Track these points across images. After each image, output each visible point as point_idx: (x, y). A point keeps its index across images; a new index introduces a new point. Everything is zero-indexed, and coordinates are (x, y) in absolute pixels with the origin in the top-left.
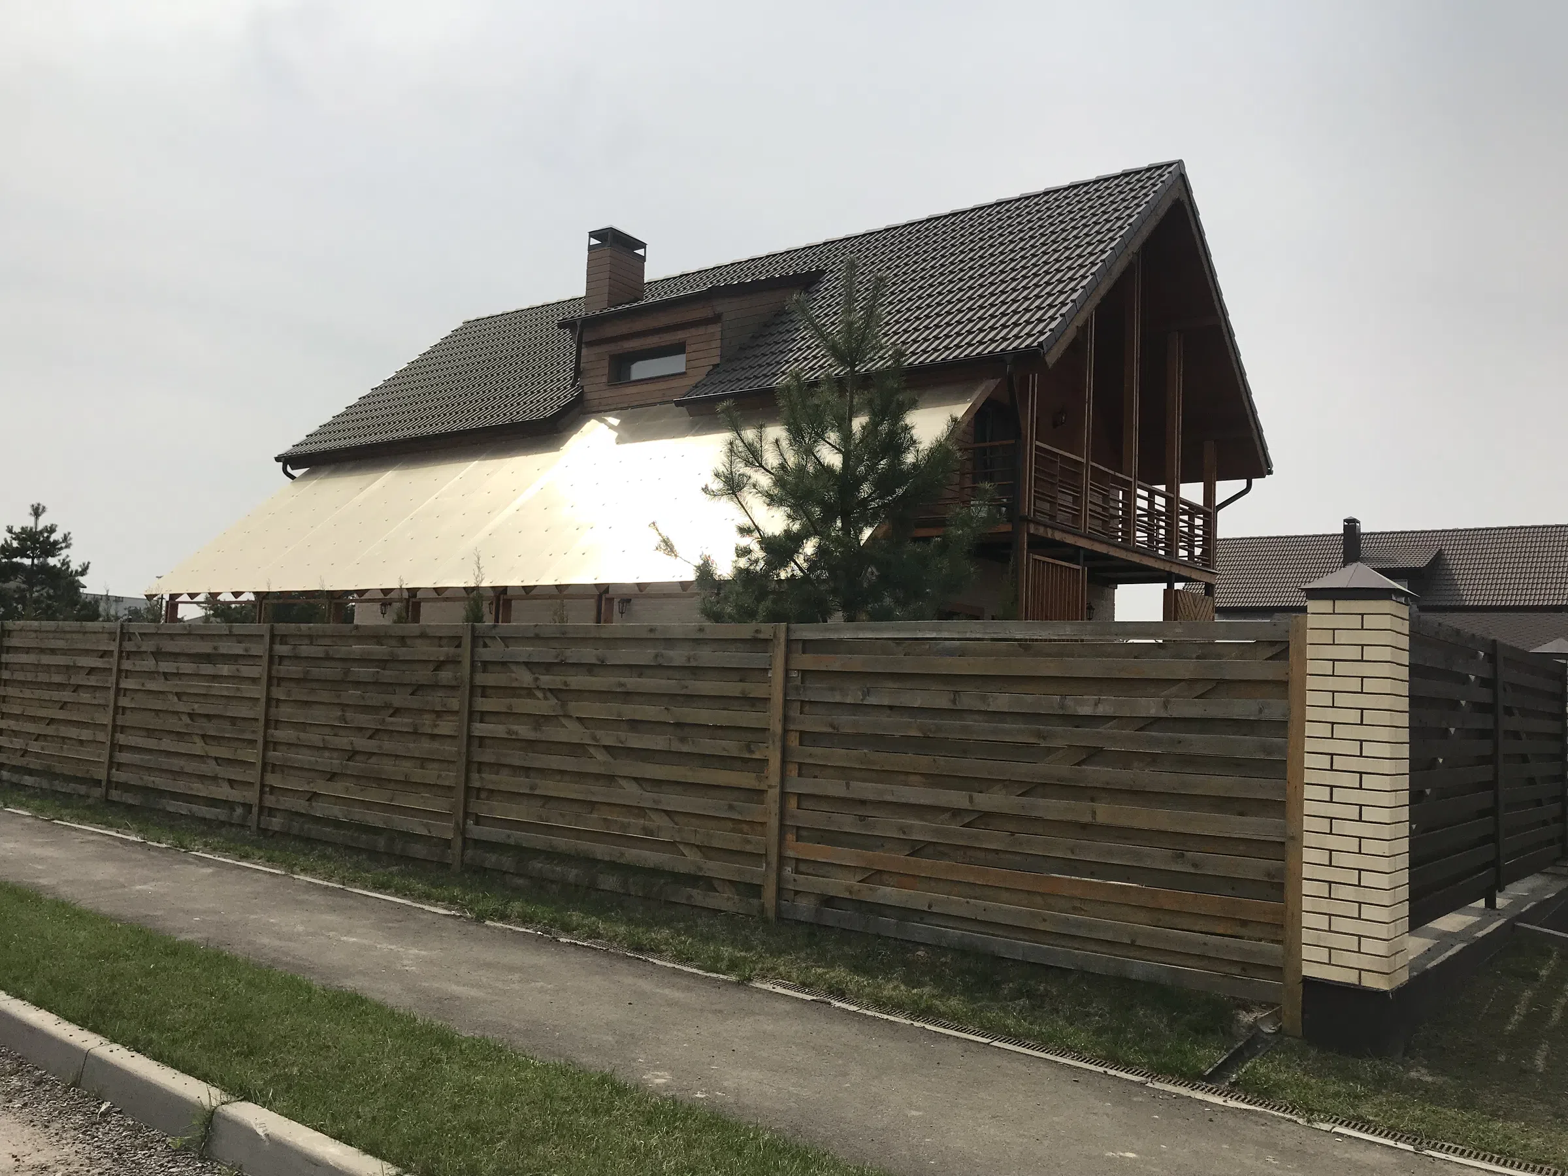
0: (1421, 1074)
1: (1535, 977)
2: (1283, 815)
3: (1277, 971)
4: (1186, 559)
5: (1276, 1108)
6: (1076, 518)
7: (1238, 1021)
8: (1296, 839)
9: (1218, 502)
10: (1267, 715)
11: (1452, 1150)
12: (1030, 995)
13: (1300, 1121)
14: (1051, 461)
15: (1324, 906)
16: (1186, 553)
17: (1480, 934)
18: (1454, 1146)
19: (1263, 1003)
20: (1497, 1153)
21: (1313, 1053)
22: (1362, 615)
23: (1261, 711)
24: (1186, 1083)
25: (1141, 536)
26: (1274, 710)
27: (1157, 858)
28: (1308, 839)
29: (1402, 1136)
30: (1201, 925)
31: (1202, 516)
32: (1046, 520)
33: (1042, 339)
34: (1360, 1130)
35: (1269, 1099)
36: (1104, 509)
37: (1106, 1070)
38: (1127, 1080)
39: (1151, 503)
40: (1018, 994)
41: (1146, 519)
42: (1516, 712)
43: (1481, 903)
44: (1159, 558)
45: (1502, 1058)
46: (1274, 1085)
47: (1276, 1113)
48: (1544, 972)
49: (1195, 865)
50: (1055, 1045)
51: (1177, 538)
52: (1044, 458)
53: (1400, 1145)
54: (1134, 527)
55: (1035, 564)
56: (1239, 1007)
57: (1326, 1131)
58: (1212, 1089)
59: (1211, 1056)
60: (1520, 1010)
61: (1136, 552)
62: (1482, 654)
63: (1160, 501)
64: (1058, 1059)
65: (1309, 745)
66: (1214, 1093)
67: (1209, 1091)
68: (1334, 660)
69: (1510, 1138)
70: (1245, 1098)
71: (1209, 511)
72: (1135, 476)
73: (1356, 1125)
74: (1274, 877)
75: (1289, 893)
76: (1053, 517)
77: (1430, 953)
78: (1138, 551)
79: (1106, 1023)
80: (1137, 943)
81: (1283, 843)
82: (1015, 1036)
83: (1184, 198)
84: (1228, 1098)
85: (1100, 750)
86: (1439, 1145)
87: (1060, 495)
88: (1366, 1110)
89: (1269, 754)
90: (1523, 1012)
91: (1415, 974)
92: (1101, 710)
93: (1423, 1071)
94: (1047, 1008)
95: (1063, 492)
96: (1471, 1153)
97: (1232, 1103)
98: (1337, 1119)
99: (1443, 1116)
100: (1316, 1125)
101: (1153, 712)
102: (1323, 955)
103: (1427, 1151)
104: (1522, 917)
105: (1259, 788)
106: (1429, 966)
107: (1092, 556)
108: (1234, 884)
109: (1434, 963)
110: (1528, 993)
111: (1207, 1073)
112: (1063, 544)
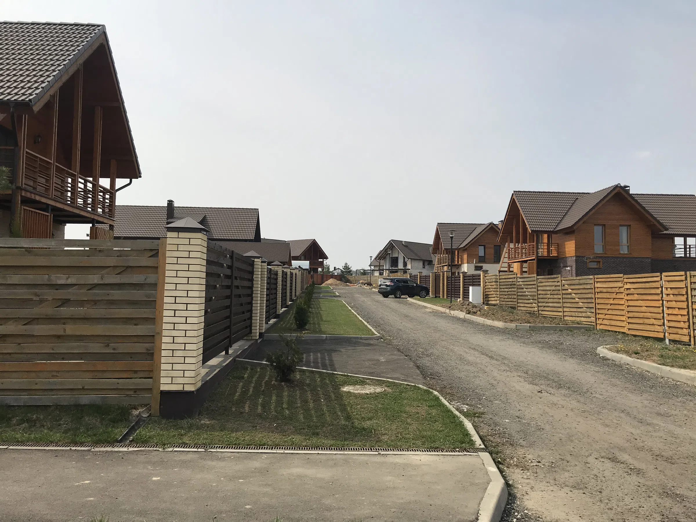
0: (206, 421)
1: (243, 378)
2: (154, 324)
3: (150, 390)
4: (101, 213)
5: (150, 447)
6: (47, 190)
7: (132, 414)
8: (160, 334)
9: (116, 188)
10: (149, 281)
11: (218, 447)
12: (28, 421)
13: (160, 450)
14: (35, 160)
15: (171, 360)
16: (101, 210)
17: (224, 364)
18: (219, 446)
19: (142, 405)
20: (234, 445)
21: (164, 421)
22: (190, 239)
23: (146, 279)
24: (110, 445)
25: (80, 201)
26: (151, 278)
27: (95, 348)
28: (165, 333)
29: (200, 446)
30: (117, 375)
31: (109, 194)
32: (31, 189)
33: (31, 97)
34: (184, 448)
35: (146, 444)
36: (62, 186)
37: (71, 448)
38: (81, 450)
39: (85, 186)
40: (22, 421)
41: (83, 193)
42: (238, 278)
43: (224, 353)
44: (88, 212)
45: (234, 409)
46: (149, 438)
47: (150, 449)
48: (246, 376)
49: (114, 349)
50: (43, 442)
51: (97, 203)
52: (30, 157)
53: (199, 450)
54: (77, 197)
55: (25, 211)
56: (132, 408)
57: (171, 451)
58: (122, 445)
59: (120, 431)
60: (239, 390)
61: (78, 209)
62: (229, 256)
63: (90, 185)
64: (46, 448)
65: (166, 293)
66: (123, 447)
67: (120, 446)
68: (178, 257)
69: (238, 438)
70: (137, 446)
71: (112, 192)
72: (78, 172)
73: (182, 446)
74: (149, 350)
75: (155, 357)
76: (35, 188)
77: (207, 374)
78: (78, 208)
79: (69, 427)
80: (85, 388)
81: (154, 336)
82: (22, 442)
83: (105, 43)
84: (129, 447)
85: (69, 300)
86: (213, 447)
87: (39, 178)
88: (186, 439)
89: (149, 298)
90: (240, 391)
91: (203, 383)
92: (69, 281)
93: (206, 420)
94: (38, 425)
95: (41, 177)
96: (225, 447)
97: (131, 449)
98: (175, 445)
99: (214, 435)
100: (166, 450)
101: (96, 282)
102: (169, 380)
103: (210, 450)
104: (238, 356)
105: (144, 312)
106: (208, 379)
107: (55, 209)
108: (131, 355)
109: (210, 377)
110: (241, 384)
111: (119, 439)
112: (39, 202)
